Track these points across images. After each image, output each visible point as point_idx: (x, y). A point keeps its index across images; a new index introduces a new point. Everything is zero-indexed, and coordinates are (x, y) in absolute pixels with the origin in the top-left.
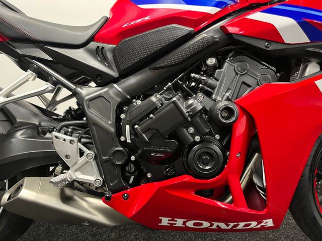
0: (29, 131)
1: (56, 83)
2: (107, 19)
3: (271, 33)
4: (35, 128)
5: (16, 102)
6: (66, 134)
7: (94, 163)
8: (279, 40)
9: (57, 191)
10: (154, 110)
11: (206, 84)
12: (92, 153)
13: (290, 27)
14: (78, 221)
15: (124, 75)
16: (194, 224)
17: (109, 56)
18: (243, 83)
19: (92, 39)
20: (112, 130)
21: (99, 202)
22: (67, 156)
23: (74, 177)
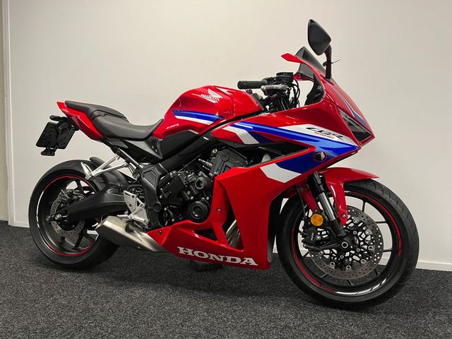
0: (114, 190)
1: (128, 161)
2: (163, 120)
3: (235, 137)
4: (117, 187)
5: (110, 172)
6: (131, 192)
7: (144, 210)
8: (241, 142)
9: (125, 225)
10: (170, 180)
11: (206, 166)
12: (144, 204)
13: (243, 135)
14: (135, 245)
15: (166, 157)
16: (199, 254)
17: (158, 146)
18: (226, 166)
19: (151, 134)
20: (155, 188)
21: (146, 235)
22: (130, 205)
23: (133, 218)
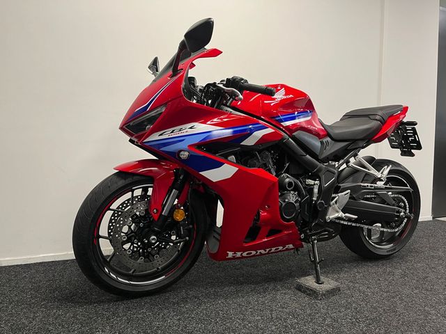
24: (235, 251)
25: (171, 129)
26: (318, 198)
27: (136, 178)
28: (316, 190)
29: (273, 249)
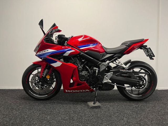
24: (68, 90)
25: (42, 51)
26: (98, 74)
27: (37, 65)
28: (97, 71)
29: (81, 91)
